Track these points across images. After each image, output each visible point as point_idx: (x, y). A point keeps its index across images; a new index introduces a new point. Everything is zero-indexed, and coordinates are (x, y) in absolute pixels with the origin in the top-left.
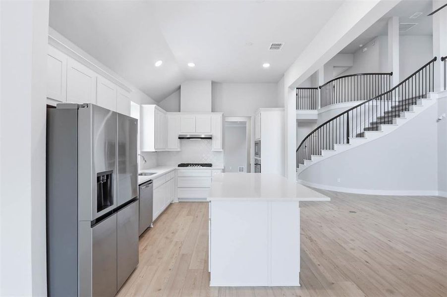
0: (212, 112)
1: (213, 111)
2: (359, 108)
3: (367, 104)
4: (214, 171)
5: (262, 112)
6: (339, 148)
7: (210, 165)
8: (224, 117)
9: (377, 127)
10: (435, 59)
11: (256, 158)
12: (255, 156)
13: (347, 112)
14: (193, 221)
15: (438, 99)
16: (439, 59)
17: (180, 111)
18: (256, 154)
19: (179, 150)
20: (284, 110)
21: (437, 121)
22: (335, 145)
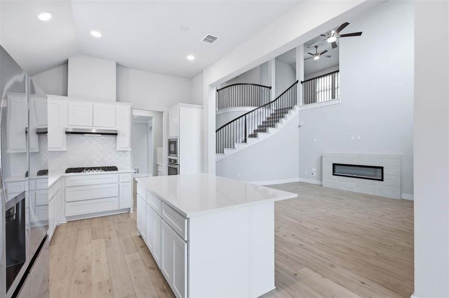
0: (116, 101)
1: (118, 100)
2: (253, 112)
3: (259, 110)
4: (121, 175)
5: (181, 108)
6: (239, 146)
7: (114, 169)
8: (132, 109)
9: (265, 129)
10: (297, 82)
11: (169, 157)
12: (169, 155)
13: (245, 115)
14: (107, 246)
15: (300, 111)
16: (300, 82)
17: (67, 96)
18: (170, 152)
19: (64, 149)
20: (203, 108)
21: (299, 127)
22: (235, 143)
